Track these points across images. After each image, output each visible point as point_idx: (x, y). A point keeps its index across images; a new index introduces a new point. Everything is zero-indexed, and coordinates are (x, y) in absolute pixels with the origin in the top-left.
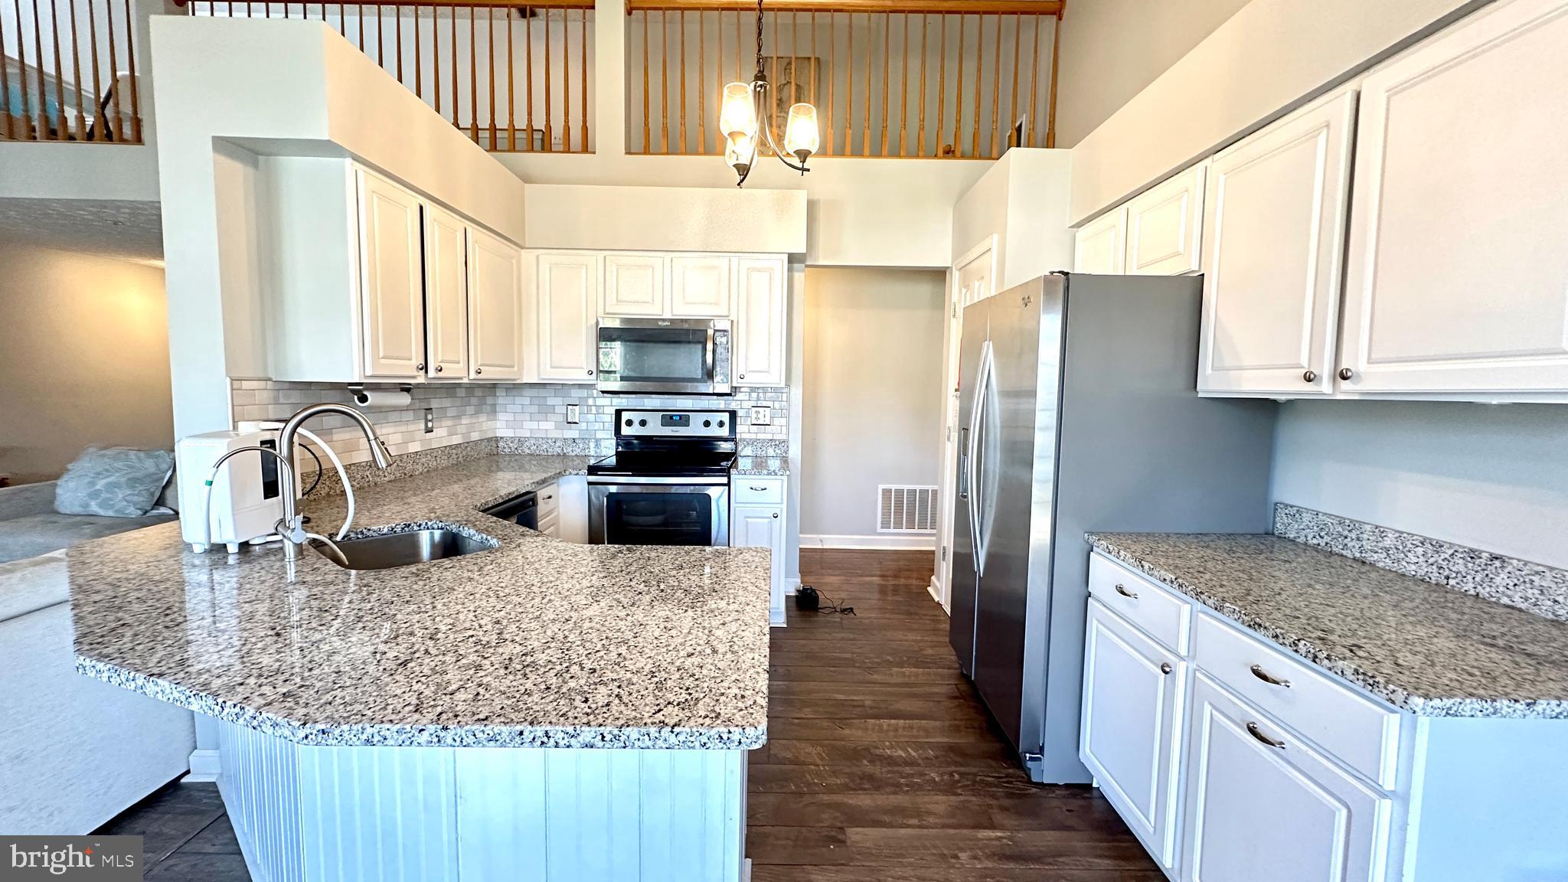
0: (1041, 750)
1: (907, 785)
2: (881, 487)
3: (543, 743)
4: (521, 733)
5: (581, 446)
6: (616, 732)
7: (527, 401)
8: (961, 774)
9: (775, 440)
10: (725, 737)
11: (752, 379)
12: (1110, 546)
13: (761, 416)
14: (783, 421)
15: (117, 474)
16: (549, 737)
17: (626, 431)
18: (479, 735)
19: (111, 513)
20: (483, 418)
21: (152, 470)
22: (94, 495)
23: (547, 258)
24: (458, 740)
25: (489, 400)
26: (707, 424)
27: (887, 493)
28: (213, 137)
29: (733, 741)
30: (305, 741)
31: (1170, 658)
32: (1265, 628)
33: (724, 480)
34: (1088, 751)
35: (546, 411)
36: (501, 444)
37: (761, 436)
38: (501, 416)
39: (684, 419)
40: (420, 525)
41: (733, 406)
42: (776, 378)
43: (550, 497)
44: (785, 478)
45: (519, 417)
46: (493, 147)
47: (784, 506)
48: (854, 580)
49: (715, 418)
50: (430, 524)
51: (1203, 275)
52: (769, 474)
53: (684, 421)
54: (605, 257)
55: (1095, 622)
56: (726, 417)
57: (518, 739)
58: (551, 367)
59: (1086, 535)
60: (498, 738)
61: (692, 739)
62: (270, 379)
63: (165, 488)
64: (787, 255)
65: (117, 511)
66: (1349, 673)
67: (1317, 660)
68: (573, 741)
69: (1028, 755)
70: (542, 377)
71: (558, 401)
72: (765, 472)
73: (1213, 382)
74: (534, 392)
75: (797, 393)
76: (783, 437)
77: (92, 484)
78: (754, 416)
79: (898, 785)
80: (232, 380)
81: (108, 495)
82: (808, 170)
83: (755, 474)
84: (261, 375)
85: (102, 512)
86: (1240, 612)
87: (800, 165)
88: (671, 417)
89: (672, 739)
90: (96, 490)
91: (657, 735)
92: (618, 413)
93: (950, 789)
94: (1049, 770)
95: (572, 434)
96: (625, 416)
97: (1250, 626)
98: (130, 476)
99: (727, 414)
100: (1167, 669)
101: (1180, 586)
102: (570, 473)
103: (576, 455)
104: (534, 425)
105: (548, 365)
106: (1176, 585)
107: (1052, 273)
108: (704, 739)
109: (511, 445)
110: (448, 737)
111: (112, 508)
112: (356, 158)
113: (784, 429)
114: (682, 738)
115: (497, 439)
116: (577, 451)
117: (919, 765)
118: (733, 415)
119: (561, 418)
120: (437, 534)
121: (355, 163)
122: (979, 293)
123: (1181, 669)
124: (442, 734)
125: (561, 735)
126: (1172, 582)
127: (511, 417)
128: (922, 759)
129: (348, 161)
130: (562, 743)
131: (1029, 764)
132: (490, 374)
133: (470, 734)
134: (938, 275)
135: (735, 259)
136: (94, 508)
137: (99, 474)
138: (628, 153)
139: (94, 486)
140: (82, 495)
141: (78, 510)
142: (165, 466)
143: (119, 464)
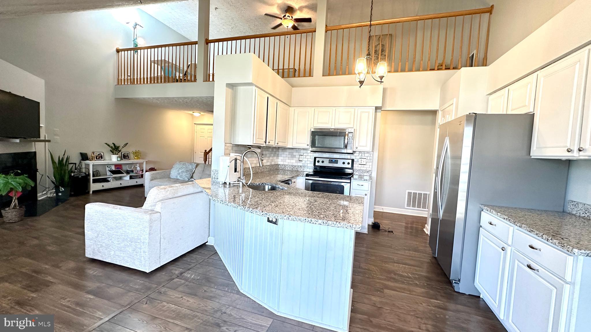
0: (459, 280)
1: (407, 283)
2: (407, 191)
3: (310, 222)
4: (306, 219)
5: (303, 168)
6: (326, 222)
7: (287, 153)
8: (428, 284)
9: (367, 170)
10: (352, 226)
11: (359, 149)
12: (488, 208)
13: (363, 161)
14: (371, 164)
15: (184, 169)
16: (311, 221)
17: (317, 164)
18: (297, 218)
19: (182, 179)
20: (275, 158)
21: (191, 168)
22: (179, 174)
23: (298, 110)
24: (292, 219)
25: (277, 153)
26: (344, 163)
27: (410, 193)
28: (226, 84)
29: (353, 228)
30: (262, 215)
31: (505, 246)
32: (534, 232)
33: (349, 181)
34: (477, 282)
35: (293, 157)
36: (279, 166)
37: (362, 168)
38: (280, 158)
39: (336, 161)
40: (265, 184)
41: (353, 157)
42: (369, 148)
43: (295, 182)
44: (370, 182)
45: (285, 158)
46: (283, 77)
47: (369, 192)
48: (394, 223)
49: (346, 161)
50: (268, 184)
51: (534, 113)
52: (364, 180)
53: (336, 162)
54: (315, 109)
55: (482, 236)
56: (350, 161)
57: (305, 220)
58: (296, 143)
59: (480, 205)
60: (301, 220)
61: (344, 226)
62: (231, 144)
63: (193, 173)
64: (375, 107)
65: (183, 179)
66: (557, 243)
67: (548, 240)
68: (317, 223)
69: (454, 281)
70: (293, 146)
71: (297, 154)
72: (363, 180)
73: (536, 153)
74: (290, 151)
75: (376, 154)
76: (370, 169)
77: (178, 171)
78: (360, 161)
79: (404, 283)
80: (225, 143)
81: (182, 174)
82: (383, 82)
83: (359, 180)
84: (230, 142)
85: (180, 179)
86: (527, 227)
87: (380, 81)
88: (332, 160)
89: (339, 225)
91: (336, 224)
92: (315, 158)
93: (423, 287)
94: (462, 288)
95: (300, 164)
96: (317, 159)
97: (529, 231)
98: (187, 169)
99: (351, 160)
100: (504, 249)
101: (509, 220)
102: (300, 176)
103: (301, 171)
104: (289, 161)
105: (295, 143)
106: (508, 220)
107: (470, 113)
108: (346, 226)
109: (282, 167)
110: (290, 218)
111: (182, 177)
112: (256, 86)
113: (371, 167)
114: (341, 225)
115: (278, 165)
116: (302, 170)
117: (412, 279)
118: (353, 161)
119: (297, 159)
120: (270, 186)
121: (255, 87)
122: (448, 120)
123: (509, 249)
124: (289, 217)
125: (314, 221)
126: (507, 219)
127: (282, 158)
128: (414, 277)
129: (254, 87)
130: (314, 223)
131: (454, 284)
132: (280, 145)
133: (295, 218)
134: (434, 112)
135: (357, 108)
136: (179, 177)
137: (180, 168)
138: (323, 76)
139: (179, 172)
140: (176, 174)
141: (175, 178)
142: (194, 167)
143: (184, 166)
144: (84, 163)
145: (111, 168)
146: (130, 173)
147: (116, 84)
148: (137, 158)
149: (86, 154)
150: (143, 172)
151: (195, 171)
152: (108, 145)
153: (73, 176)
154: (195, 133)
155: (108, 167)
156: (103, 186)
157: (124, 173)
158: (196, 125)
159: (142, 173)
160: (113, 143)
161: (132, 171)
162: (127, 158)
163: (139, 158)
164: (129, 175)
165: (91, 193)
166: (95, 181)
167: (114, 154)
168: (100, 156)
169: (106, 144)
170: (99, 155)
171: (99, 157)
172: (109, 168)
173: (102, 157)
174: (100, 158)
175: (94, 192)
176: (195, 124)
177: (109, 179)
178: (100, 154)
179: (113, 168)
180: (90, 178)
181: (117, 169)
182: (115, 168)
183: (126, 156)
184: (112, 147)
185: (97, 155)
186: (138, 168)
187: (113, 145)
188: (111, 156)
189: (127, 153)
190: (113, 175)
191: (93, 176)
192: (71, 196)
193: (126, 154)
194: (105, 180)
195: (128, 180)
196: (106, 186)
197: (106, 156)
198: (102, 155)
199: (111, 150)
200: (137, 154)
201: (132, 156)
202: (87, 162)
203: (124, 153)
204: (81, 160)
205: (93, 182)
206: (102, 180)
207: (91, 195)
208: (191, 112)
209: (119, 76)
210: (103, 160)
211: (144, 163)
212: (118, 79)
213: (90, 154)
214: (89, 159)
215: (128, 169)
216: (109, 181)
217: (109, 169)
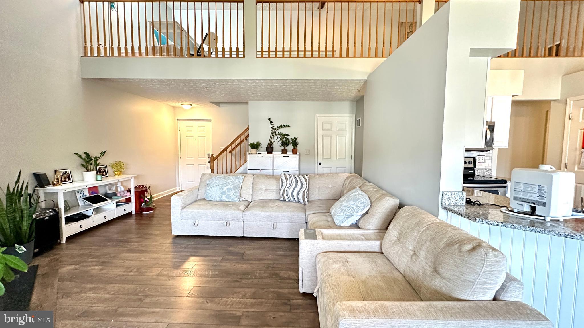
9: (487, 169)
15: (229, 185)
19: (230, 200)
22: (224, 193)
37: (480, 167)
64: (513, 96)
65: (232, 199)
76: (490, 168)
81: (228, 193)
85: (227, 200)
90: (224, 191)
98: (234, 185)
111: (230, 198)
118: (474, 159)
136: (224, 198)
137: (222, 185)
139: (223, 189)
140: (219, 193)
141: (218, 199)
142: (241, 181)
143: (229, 181)
144: (41, 191)
145: (83, 194)
146: (113, 197)
147: (82, 54)
148: (118, 173)
149: (45, 174)
150: (131, 193)
151: (242, 187)
152: (80, 157)
153: (35, 219)
154: (179, 132)
155: (78, 192)
156: (81, 226)
157: (107, 199)
158: (179, 121)
159: (130, 195)
160: (85, 153)
161: (115, 194)
162: (104, 174)
163: (121, 173)
164: (115, 202)
165: (64, 241)
166: (69, 220)
167: (87, 171)
168: (66, 175)
169: (77, 154)
170: (64, 174)
171: (65, 178)
172: (81, 193)
173: (69, 178)
174: (67, 179)
175: (68, 239)
176: (177, 119)
177: (89, 213)
178: (66, 172)
179: (87, 194)
180: (61, 217)
181: (92, 193)
182: (89, 192)
183: (103, 172)
184: (84, 159)
185: (62, 175)
186: (121, 188)
187: (84, 156)
188: (82, 174)
189: (103, 167)
190: (94, 205)
191: (66, 211)
192: (36, 255)
193: (102, 169)
194: (82, 217)
195: (114, 210)
196: (86, 224)
197: (75, 176)
198: (69, 173)
199: (84, 163)
200: (119, 168)
201: (110, 171)
202: (47, 190)
203: (100, 168)
204: (36, 187)
205: (66, 223)
206: (80, 216)
207: (64, 247)
208: (178, 104)
209: (86, 42)
210: (72, 181)
211: (132, 180)
212: (85, 48)
213: (50, 175)
214: (51, 183)
215: (109, 192)
216: (89, 217)
217: (81, 195)
